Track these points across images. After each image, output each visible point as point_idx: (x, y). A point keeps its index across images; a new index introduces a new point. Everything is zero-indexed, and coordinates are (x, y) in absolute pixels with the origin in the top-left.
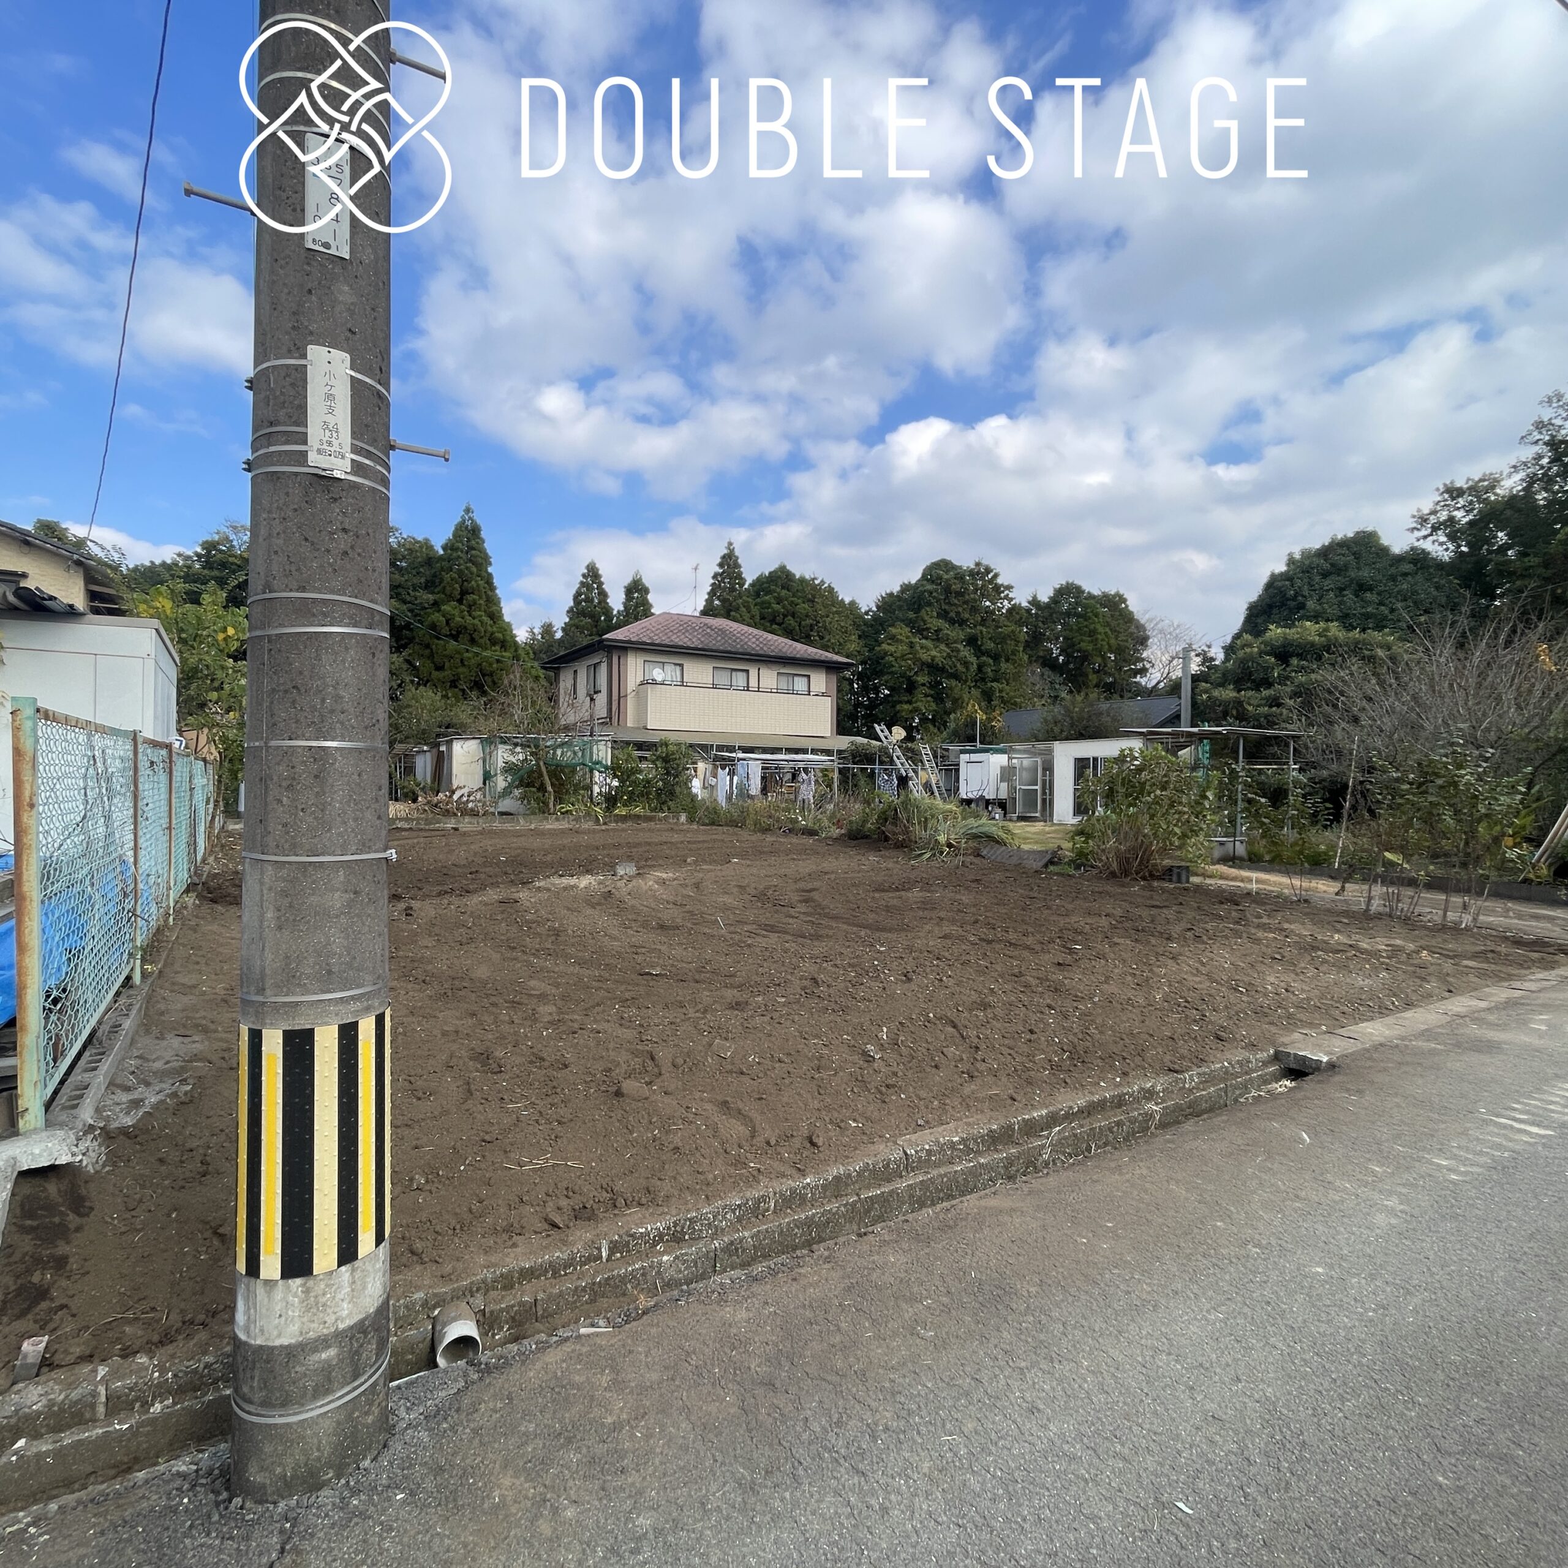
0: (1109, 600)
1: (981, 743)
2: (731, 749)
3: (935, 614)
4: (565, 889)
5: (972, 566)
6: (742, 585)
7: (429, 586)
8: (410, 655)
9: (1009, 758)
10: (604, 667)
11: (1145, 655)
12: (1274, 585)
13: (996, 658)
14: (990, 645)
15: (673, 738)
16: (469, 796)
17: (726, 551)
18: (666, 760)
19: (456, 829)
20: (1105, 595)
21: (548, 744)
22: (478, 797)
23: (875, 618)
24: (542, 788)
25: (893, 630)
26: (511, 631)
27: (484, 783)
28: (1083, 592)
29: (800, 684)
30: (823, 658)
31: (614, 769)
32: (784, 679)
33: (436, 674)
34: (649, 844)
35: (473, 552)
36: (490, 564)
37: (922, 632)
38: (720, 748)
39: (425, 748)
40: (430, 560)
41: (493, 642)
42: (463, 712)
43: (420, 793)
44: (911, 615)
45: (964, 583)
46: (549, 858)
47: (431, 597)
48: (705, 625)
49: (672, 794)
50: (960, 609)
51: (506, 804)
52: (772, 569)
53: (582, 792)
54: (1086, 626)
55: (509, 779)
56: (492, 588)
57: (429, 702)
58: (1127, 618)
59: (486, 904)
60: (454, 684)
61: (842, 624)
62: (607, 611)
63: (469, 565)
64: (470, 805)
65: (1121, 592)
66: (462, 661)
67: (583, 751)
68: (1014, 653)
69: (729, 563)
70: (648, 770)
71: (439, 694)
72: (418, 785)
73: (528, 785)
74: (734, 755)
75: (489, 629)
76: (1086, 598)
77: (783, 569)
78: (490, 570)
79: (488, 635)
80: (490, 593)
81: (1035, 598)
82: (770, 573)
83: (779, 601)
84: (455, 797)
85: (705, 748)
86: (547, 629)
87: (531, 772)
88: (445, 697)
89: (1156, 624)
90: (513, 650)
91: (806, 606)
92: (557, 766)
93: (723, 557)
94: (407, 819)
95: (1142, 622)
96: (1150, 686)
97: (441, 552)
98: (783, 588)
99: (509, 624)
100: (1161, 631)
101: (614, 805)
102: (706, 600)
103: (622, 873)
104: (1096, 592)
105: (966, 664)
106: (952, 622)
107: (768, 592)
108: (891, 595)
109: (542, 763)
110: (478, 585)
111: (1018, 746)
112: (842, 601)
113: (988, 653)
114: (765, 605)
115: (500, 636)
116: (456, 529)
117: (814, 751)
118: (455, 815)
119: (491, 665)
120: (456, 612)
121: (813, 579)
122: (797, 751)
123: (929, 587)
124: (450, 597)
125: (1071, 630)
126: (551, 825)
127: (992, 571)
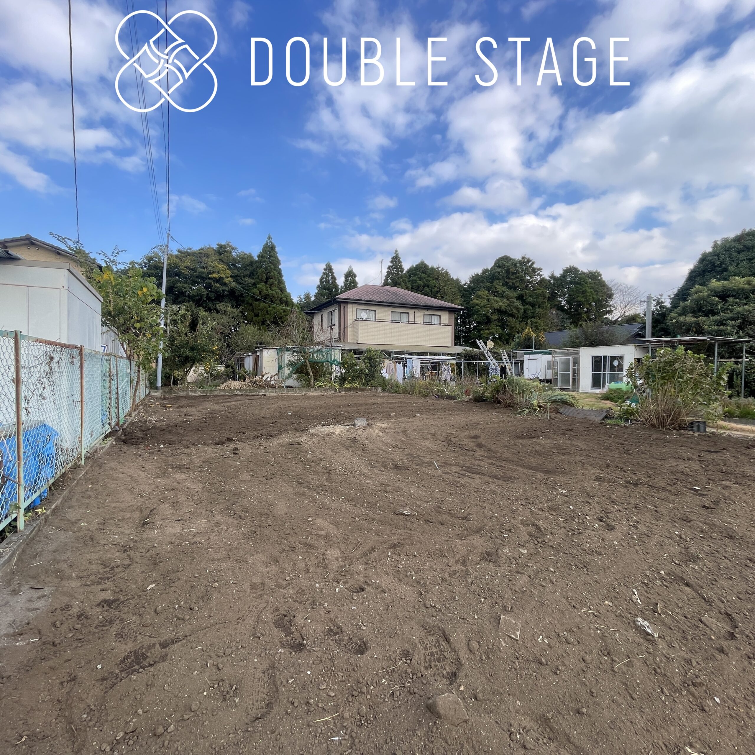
0: (593, 275)
1: (535, 349)
2: (403, 353)
3: (501, 284)
4: (327, 435)
5: (521, 259)
6: (402, 271)
7: (251, 275)
8: (243, 309)
9: (553, 356)
10: (336, 313)
11: (611, 303)
12: (704, 259)
13: (533, 305)
14: (531, 299)
15: (373, 348)
16: (271, 378)
17: (394, 255)
18: (370, 359)
19: (264, 395)
20: (591, 272)
21: (310, 351)
22: (276, 379)
23: (469, 286)
24: (307, 374)
25: (479, 293)
26: (290, 296)
27: (279, 371)
28: (579, 271)
29: (435, 320)
30: (447, 306)
31: (343, 364)
32: (426, 317)
33: (254, 318)
34: (367, 404)
35: (272, 258)
36: (280, 264)
37: (495, 293)
38: (396, 353)
39: (250, 354)
40: (252, 263)
41: (282, 302)
42: (267, 336)
43: (247, 376)
44: (488, 285)
45: (516, 267)
46: (315, 413)
47: (252, 281)
48: (387, 290)
49: (373, 377)
50: (514, 281)
51: (290, 382)
52: (417, 263)
53: (328, 376)
54: (581, 289)
55: (291, 369)
56: (281, 276)
57: (252, 331)
58: (602, 284)
59: (282, 446)
60: (263, 323)
61: (453, 290)
62: (336, 286)
63: (270, 264)
64: (272, 383)
65: (598, 271)
66: (267, 311)
67: (327, 354)
68: (543, 303)
69: (396, 261)
70: (361, 365)
71: (256, 328)
72: (246, 372)
73: (301, 372)
74: (403, 356)
75: (280, 296)
76: (580, 274)
77: (422, 263)
78: (280, 267)
79: (279, 299)
80: (280, 278)
81: (553, 275)
82: (416, 265)
83: (421, 279)
84: (264, 378)
85: (389, 353)
86: (307, 296)
87: (301, 366)
88: (259, 329)
89: (618, 287)
90: (291, 306)
91: (434, 281)
92: (315, 362)
93: (393, 258)
94: (240, 390)
95: (610, 286)
96: (614, 320)
97: (257, 259)
98: (423, 272)
99: (289, 294)
100: (621, 291)
101: (344, 382)
102: (385, 280)
103: (359, 424)
104: (585, 271)
105: (518, 309)
106: (510, 288)
107: (415, 275)
108: (478, 275)
109: (307, 361)
110: (274, 275)
111: (558, 351)
112: (453, 279)
113: (530, 304)
114: (415, 281)
115: (285, 299)
116: (264, 247)
117: (444, 354)
118: (264, 388)
119: (281, 313)
120: (264, 288)
121: (438, 268)
122: (435, 354)
123: (498, 270)
124: (261, 280)
125: (573, 291)
126: (312, 393)
127: (531, 261)
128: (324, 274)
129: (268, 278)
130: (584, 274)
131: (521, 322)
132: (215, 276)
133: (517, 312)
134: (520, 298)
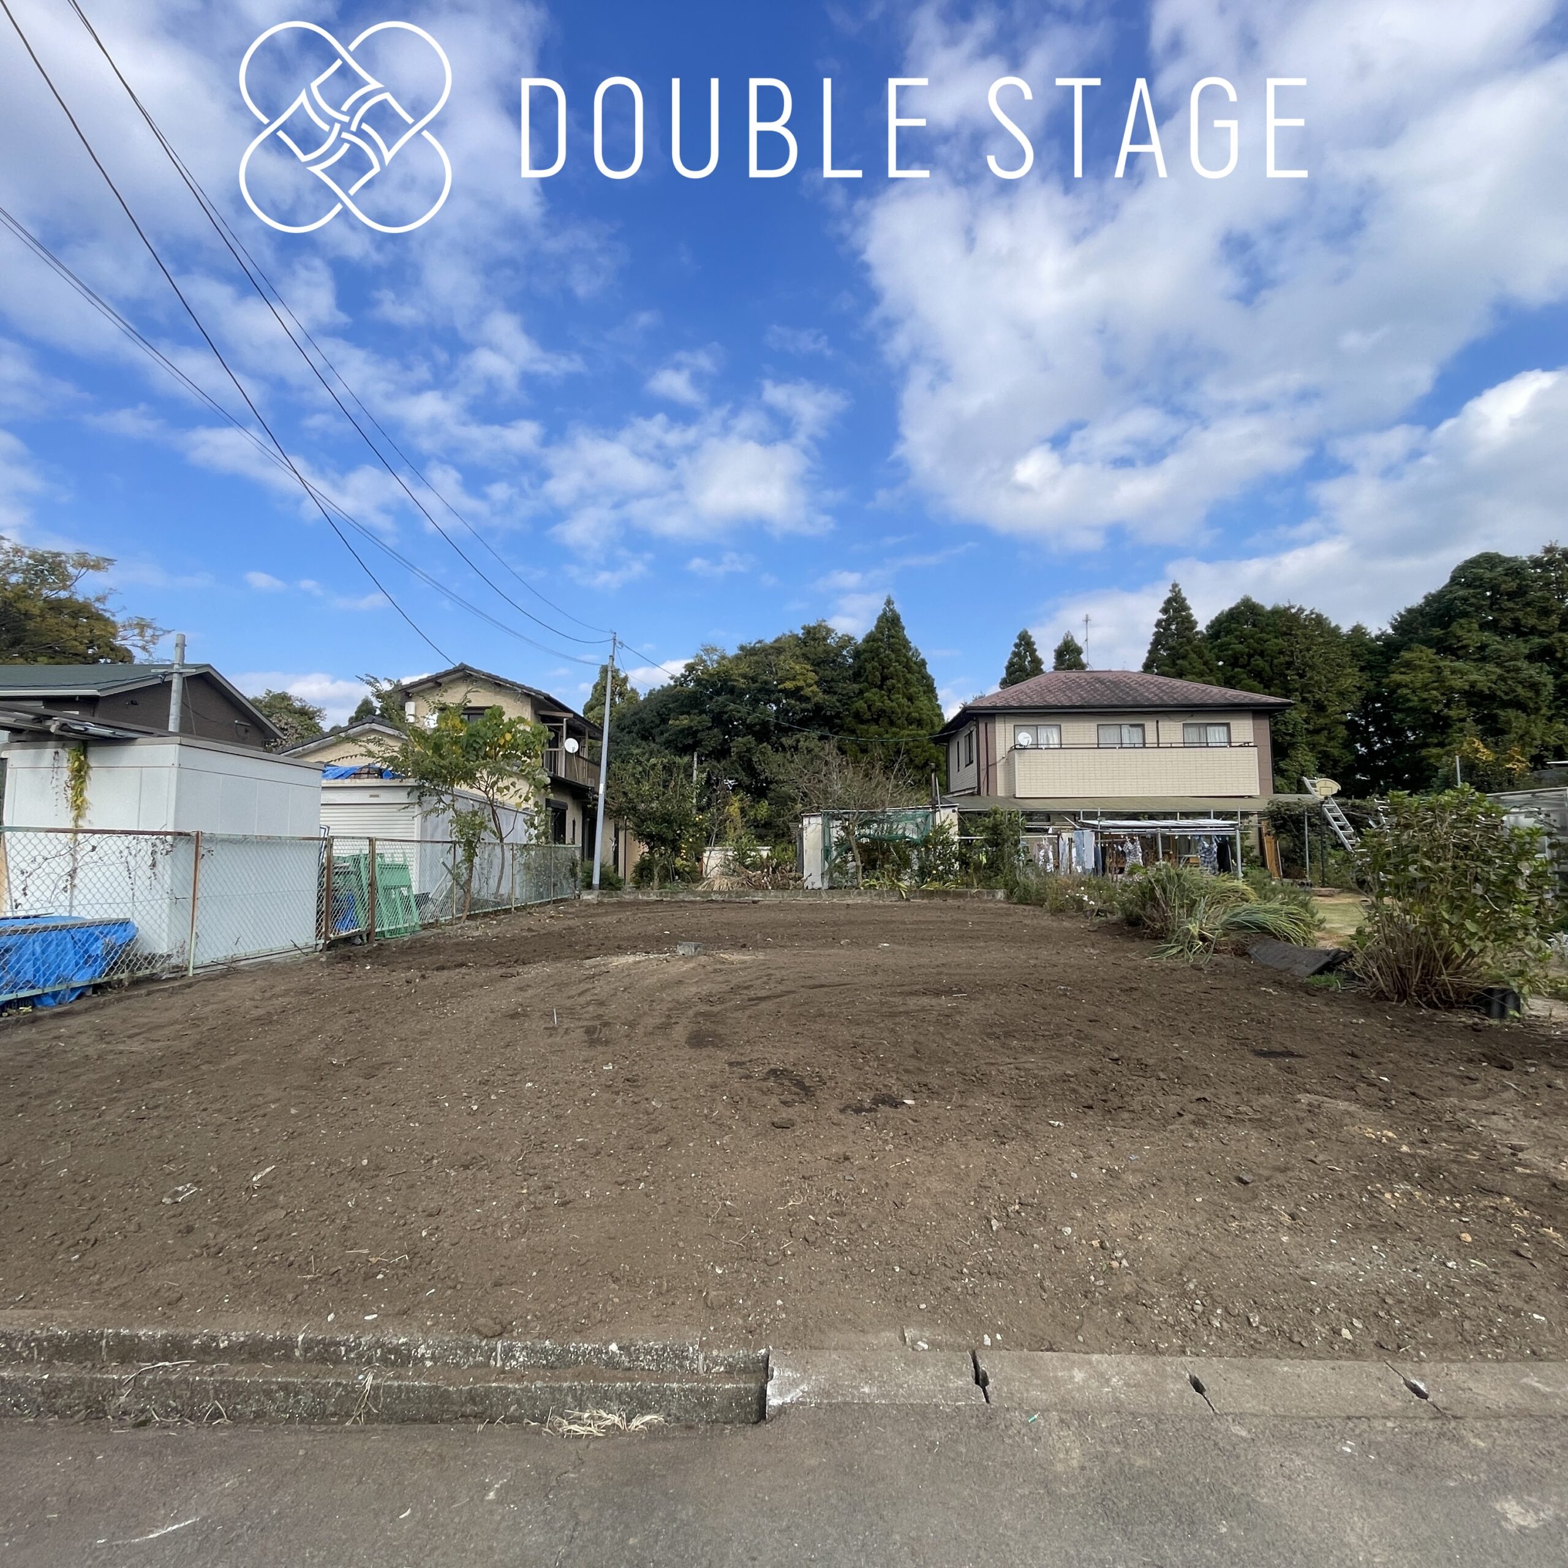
5: (1540, 554)
6: (1193, 629)
10: (974, 737)
17: (1170, 595)
18: (994, 830)
19: (755, 902)
23: (1390, 642)
25: (1409, 655)
26: (940, 709)
29: (1217, 734)
30: (1247, 701)
32: (1192, 731)
35: (892, 640)
44: (1437, 632)
45: (1524, 578)
47: (857, 687)
52: (1233, 605)
53: (887, 866)
69: (1176, 607)
77: (1247, 602)
82: (1232, 610)
83: (1242, 639)
91: (1280, 641)
93: (1167, 602)
94: (721, 893)
97: (864, 644)
98: (1248, 624)
102: (1149, 652)
106: (1506, 633)
107: (1228, 632)
112: (1338, 629)
116: (878, 621)
120: (877, 698)
121: (1289, 608)
123: (1463, 592)
124: (873, 685)
128: (1015, 654)
129: (884, 678)
132: (789, 685)
133: (1532, 695)
134: (1543, 655)
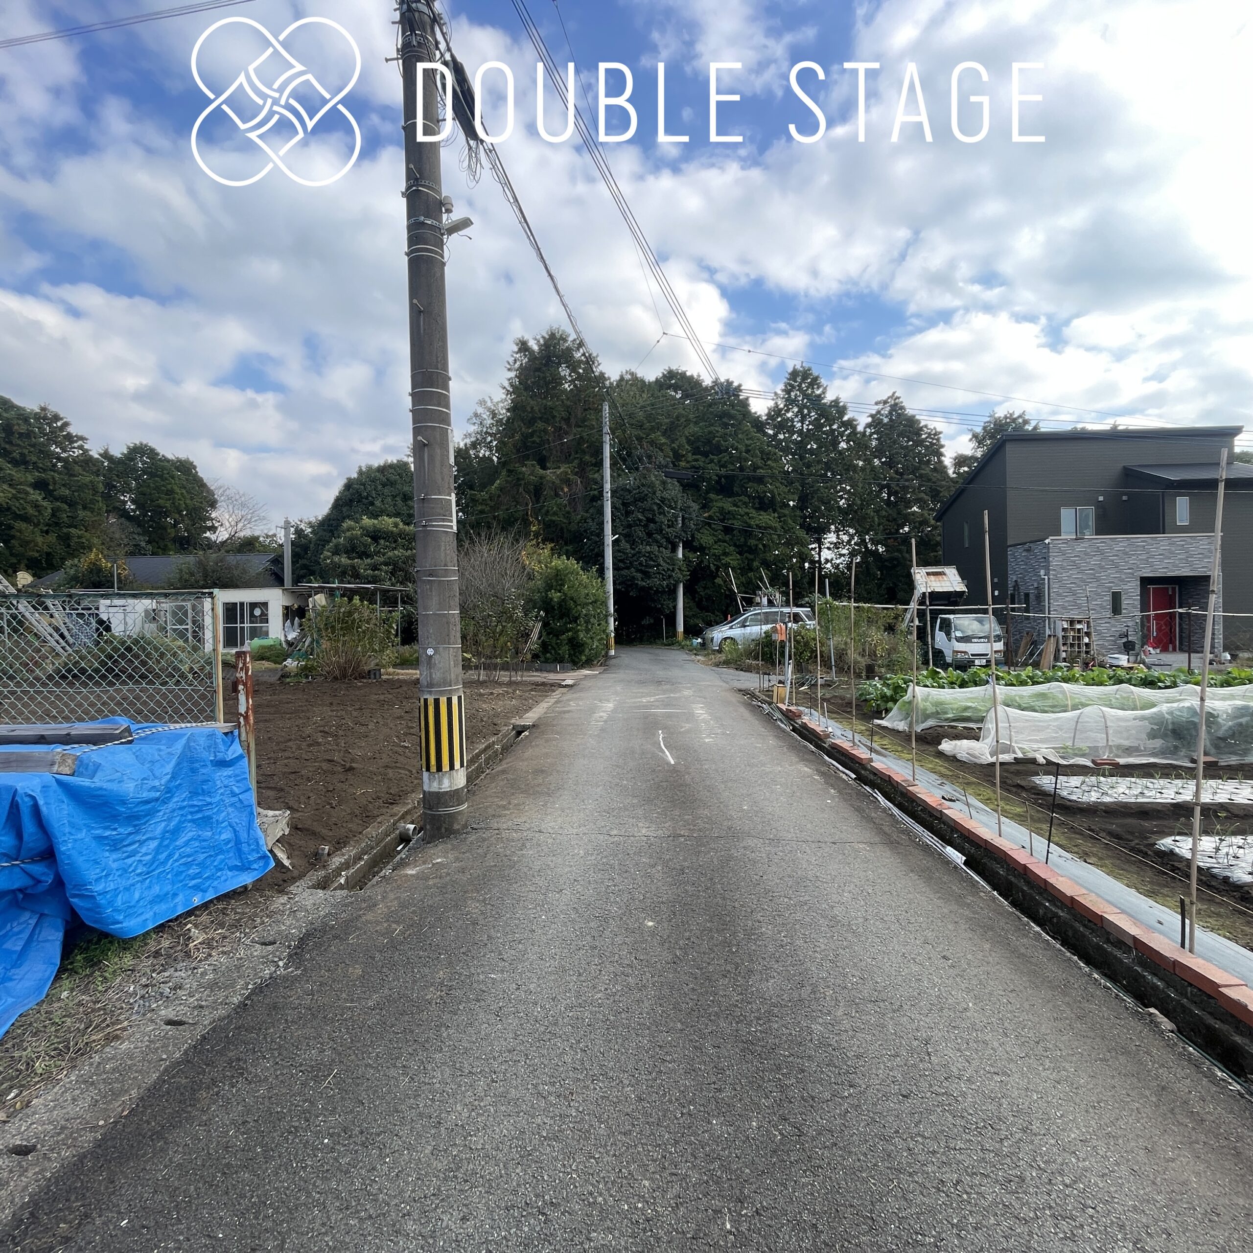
0: (182, 465)
9: (157, 602)
11: (213, 516)
12: (350, 485)
13: (72, 504)
14: (65, 492)
20: (179, 461)
28: (158, 454)
50: (26, 451)
54: (163, 486)
58: (200, 484)
65: (190, 459)
68: (93, 502)
76: (161, 461)
81: (107, 452)
89: (224, 491)
96: (219, 541)
100: (228, 497)
104: (170, 456)
105: (36, 506)
113: (63, 499)
127: (62, 419)
130: (168, 461)
131: (47, 532)
133: (37, 514)
134: (40, 485)
